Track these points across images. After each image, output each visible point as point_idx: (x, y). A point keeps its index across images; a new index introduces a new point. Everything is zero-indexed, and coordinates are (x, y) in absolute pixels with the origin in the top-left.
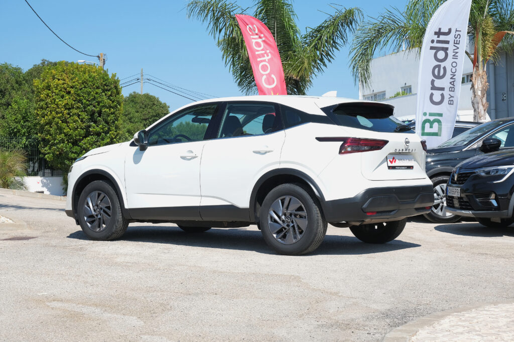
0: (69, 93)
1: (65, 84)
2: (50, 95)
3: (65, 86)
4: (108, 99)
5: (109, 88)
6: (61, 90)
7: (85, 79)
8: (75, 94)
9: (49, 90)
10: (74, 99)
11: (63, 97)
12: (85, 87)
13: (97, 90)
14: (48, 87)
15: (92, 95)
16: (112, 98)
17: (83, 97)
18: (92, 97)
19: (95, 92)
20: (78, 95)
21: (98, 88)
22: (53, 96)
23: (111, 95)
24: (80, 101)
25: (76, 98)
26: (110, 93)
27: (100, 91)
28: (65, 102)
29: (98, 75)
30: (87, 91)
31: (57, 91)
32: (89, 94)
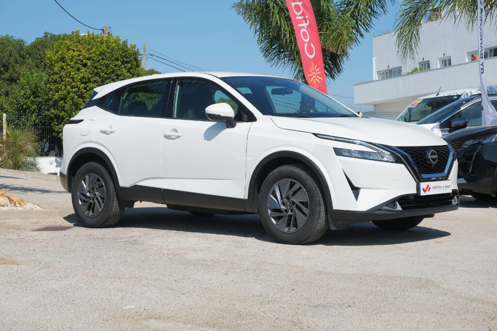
0: (85, 65)
1: (81, 55)
2: (64, 67)
3: (81, 57)
4: (128, 72)
5: (129, 60)
6: (77, 62)
7: (103, 50)
8: (92, 66)
9: (64, 62)
10: (91, 72)
11: (78, 69)
12: (103, 59)
13: (116, 63)
14: (63, 59)
15: (111, 67)
16: (131, 71)
17: (101, 69)
18: (110, 70)
19: (113, 64)
20: (96, 68)
21: (117, 60)
22: (68, 69)
23: (131, 68)
24: (97, 74)
25: (93, 71)
26: (129, 65)
27: (119, 63)
28: (82, 75)
29: (117, 45)
30: (105, 63)
31: (72, 63)
32: (107, 66)
